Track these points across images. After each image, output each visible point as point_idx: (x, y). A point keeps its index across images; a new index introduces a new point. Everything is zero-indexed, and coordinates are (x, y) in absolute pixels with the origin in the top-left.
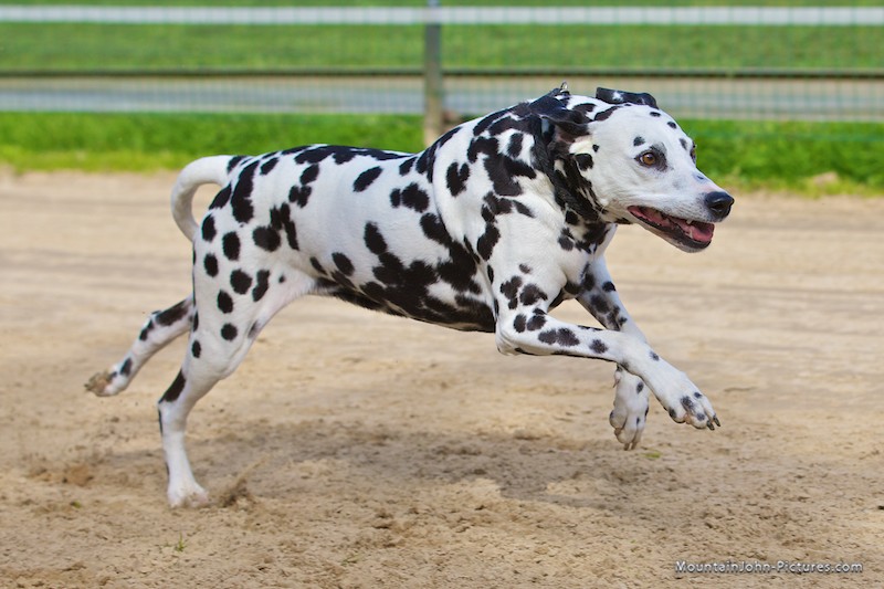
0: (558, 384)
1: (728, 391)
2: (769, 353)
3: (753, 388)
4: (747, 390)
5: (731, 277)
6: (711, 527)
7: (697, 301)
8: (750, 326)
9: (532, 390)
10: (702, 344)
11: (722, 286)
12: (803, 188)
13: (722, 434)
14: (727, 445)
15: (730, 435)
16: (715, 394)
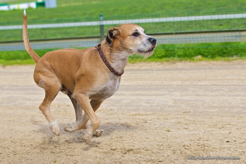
0: (142, 113)
1: (184, 112)
2: (192, 102)
4: (189, 112)
5: (180, 83)
6: (186, 149)
7: (172, 90)
8: (186, 95)
9: (136, 115)
10: (175, 101)
11: (178, 85)
12: (193, 60)
13: (184, 124)
14: (186, 127)
15: (186, 124)
16: (181, 113)
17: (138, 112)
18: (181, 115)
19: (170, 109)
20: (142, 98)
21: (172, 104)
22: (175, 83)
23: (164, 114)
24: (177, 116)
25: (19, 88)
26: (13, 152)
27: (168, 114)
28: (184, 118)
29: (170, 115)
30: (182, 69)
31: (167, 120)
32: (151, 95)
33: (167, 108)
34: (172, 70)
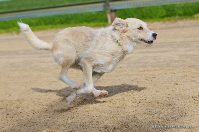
0: (150, 69)
1: (190, 66)
2: (196, 56)
3: (195, 65)
5: (182, 39)
6: (195, 100)
7: (176, 46)
8: (190, 51)
9: (144, 71)
10: (180, 56)
11: (181, 42)
12: (193, 18)
13: (191, 77)
14: (193, 79)
15: (193, 77)
16: (187, 67)
17: (147, 68)
18: (187, 69)
19: (176, 64)
20: (148, 55)
21: (177, 59)
22: (178, 40)
23: (171, 68)
24: (184, 70)
26: (32, 111)
27: (175, 69)
28: (190, 71)
29: (177, 70)
30: (183, 27)
31: (174, 74)
32: (157, 52)
33: (173, 63)
34: (174, 28)
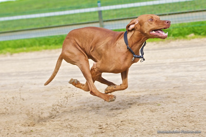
0: (136, 90)
1: (174, 88)
2: (182, 78)
3: (180, 86)
4: (178, 87)
5: (172, 60)
6: (173, 120)
7: (165, 67)
8: (178, 72)
9: (131, 92)
10: (167, 77)
11: (171, 63)
12: (187, 38)
13: (174, 98)
14: (175, 100)
17: (133, 90)
18: (171, 90)
19: (162, 85)
20: (137, 76)
21: (164, 81)
22: (168, 61)
23: (156, 90)
24: (168, 91)
25: (25, 73)
27: (160, 90)
28: (174, 92)
30: (176, 47)
31: (158, 96)
32: (145, 73)
33: (159, 84)
